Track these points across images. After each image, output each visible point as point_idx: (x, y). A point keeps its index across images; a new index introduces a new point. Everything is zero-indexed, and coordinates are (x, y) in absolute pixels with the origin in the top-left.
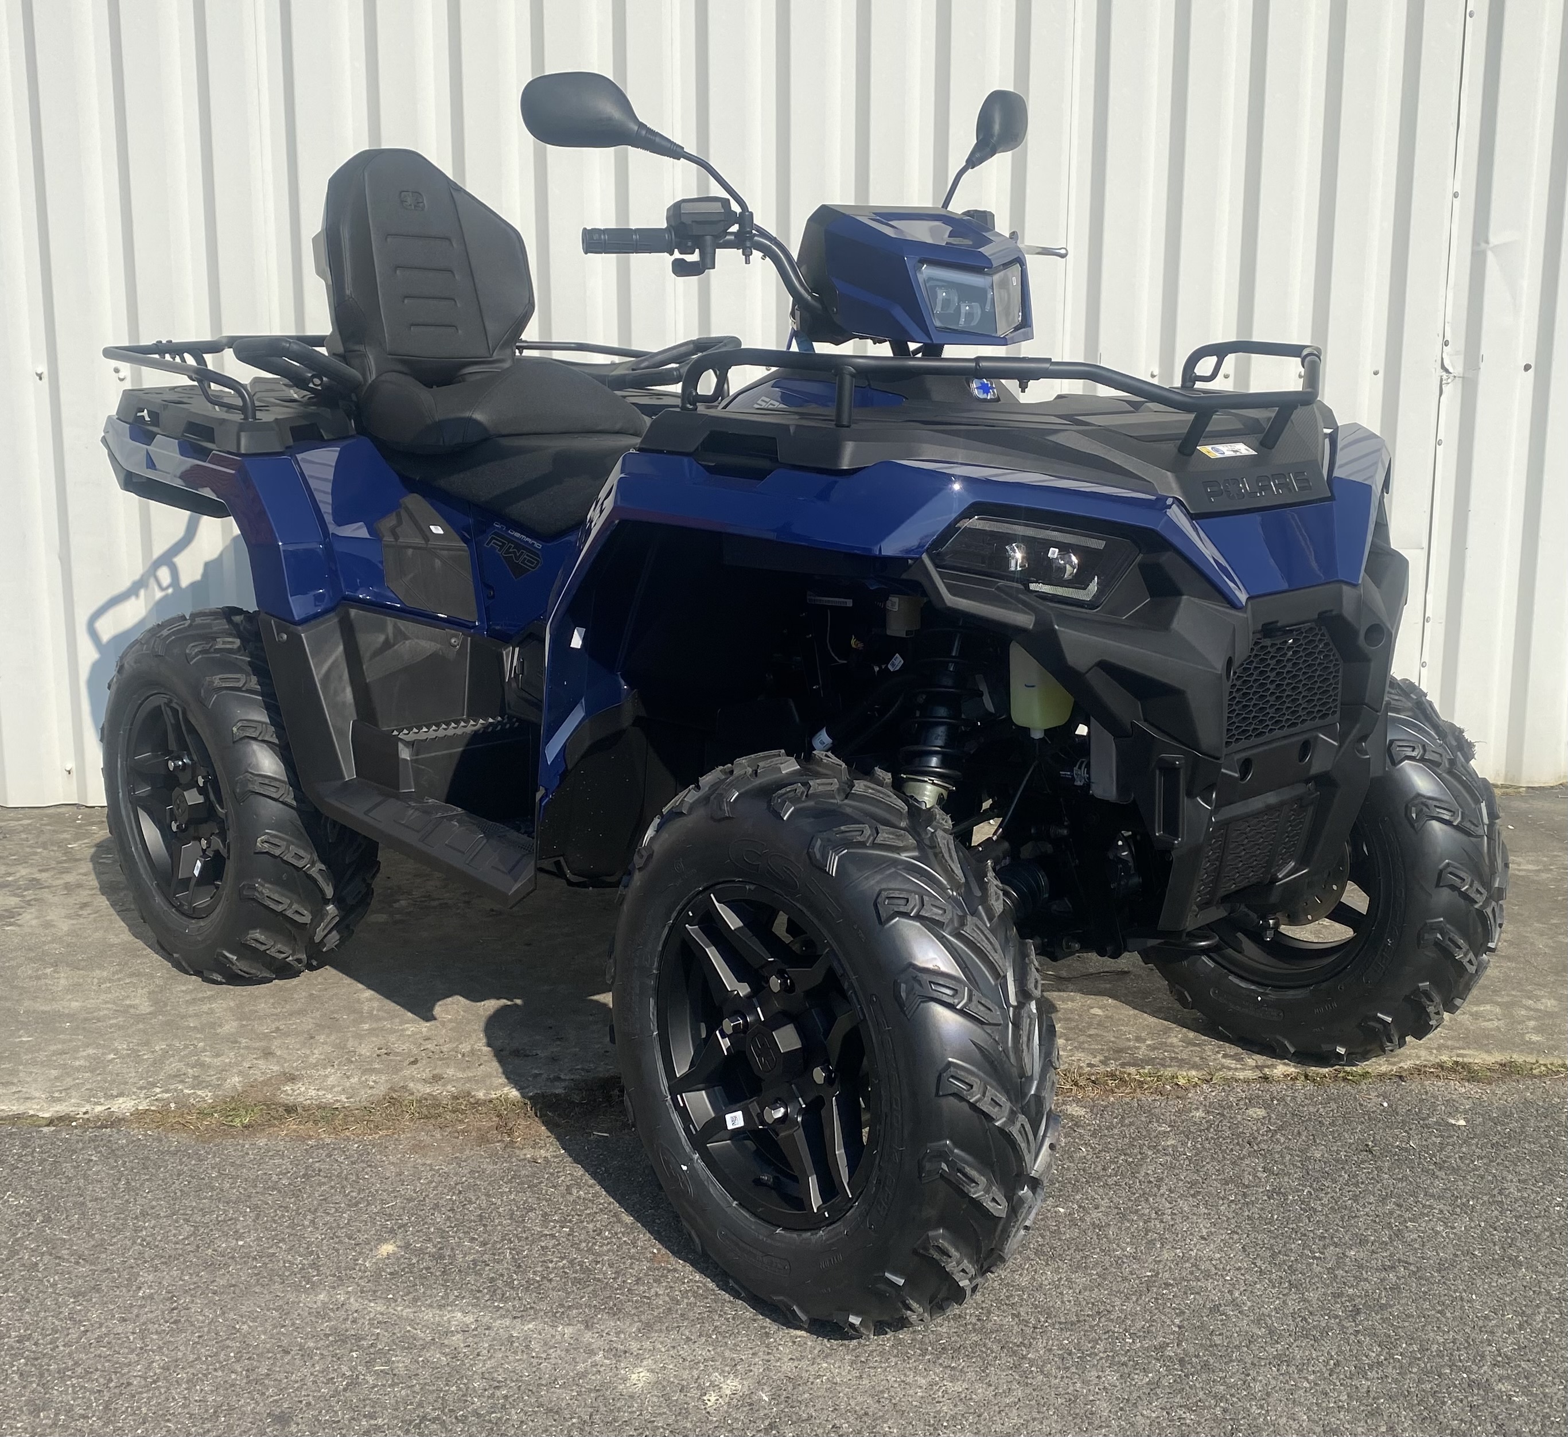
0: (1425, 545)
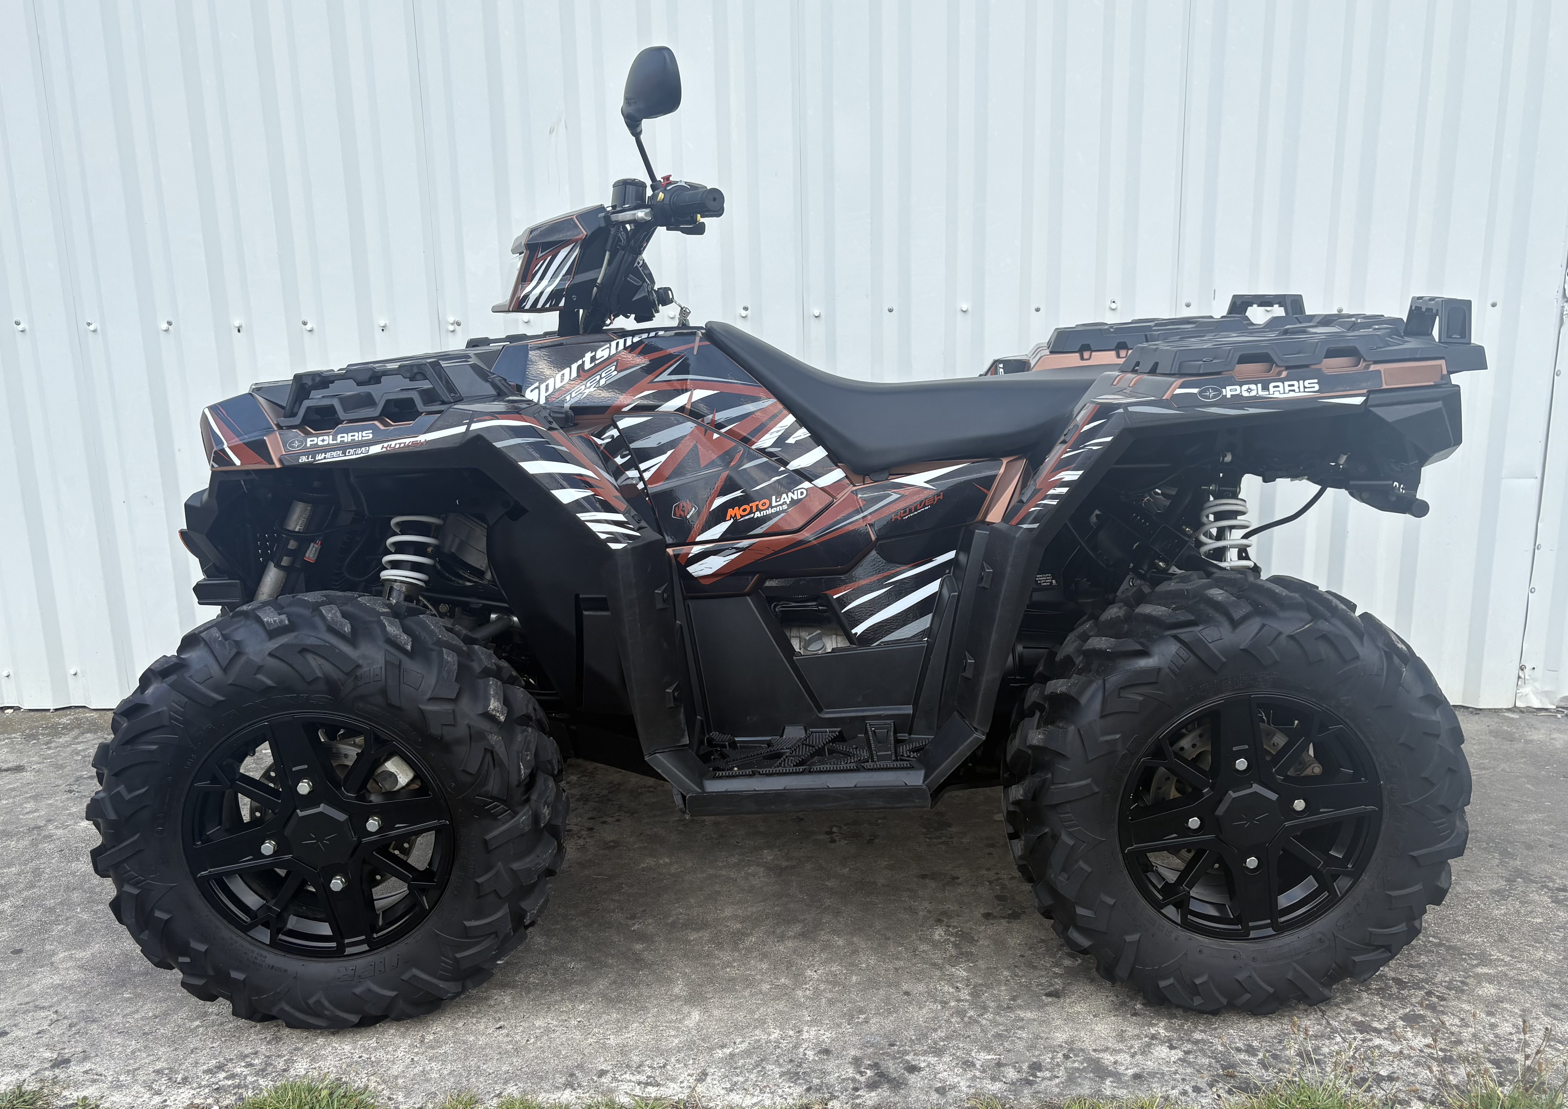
0: (1539, 476)
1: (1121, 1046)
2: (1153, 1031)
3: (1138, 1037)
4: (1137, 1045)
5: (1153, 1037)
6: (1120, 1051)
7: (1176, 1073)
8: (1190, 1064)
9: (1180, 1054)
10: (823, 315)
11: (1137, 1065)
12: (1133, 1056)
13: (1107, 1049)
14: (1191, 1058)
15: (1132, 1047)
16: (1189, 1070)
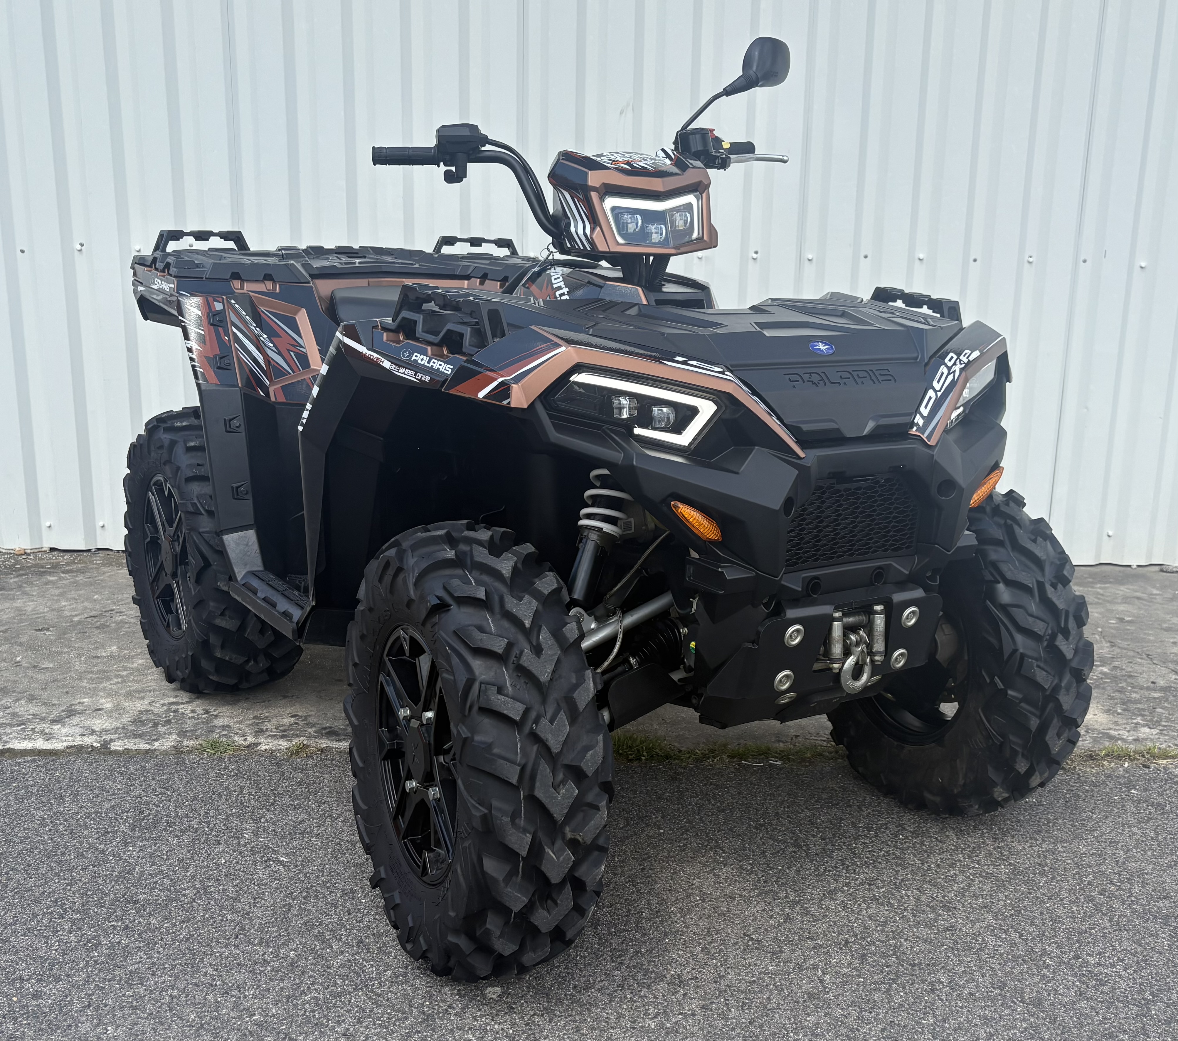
1: (1117, 728)
2: (1135, 721)
3: (1127, 724)
4: (1128, 728)
5: (1136, 724)
6: (1120, 730)
7: (1159, 738)
8: (1165, 735)
9: (1158, 731)
10: (814, 260)
11: (1133, 735)
12: (1129, 731)
13: (1110, 729)
14: (1165, 732)
15: (1125, 728)
16: (1166, 737)
